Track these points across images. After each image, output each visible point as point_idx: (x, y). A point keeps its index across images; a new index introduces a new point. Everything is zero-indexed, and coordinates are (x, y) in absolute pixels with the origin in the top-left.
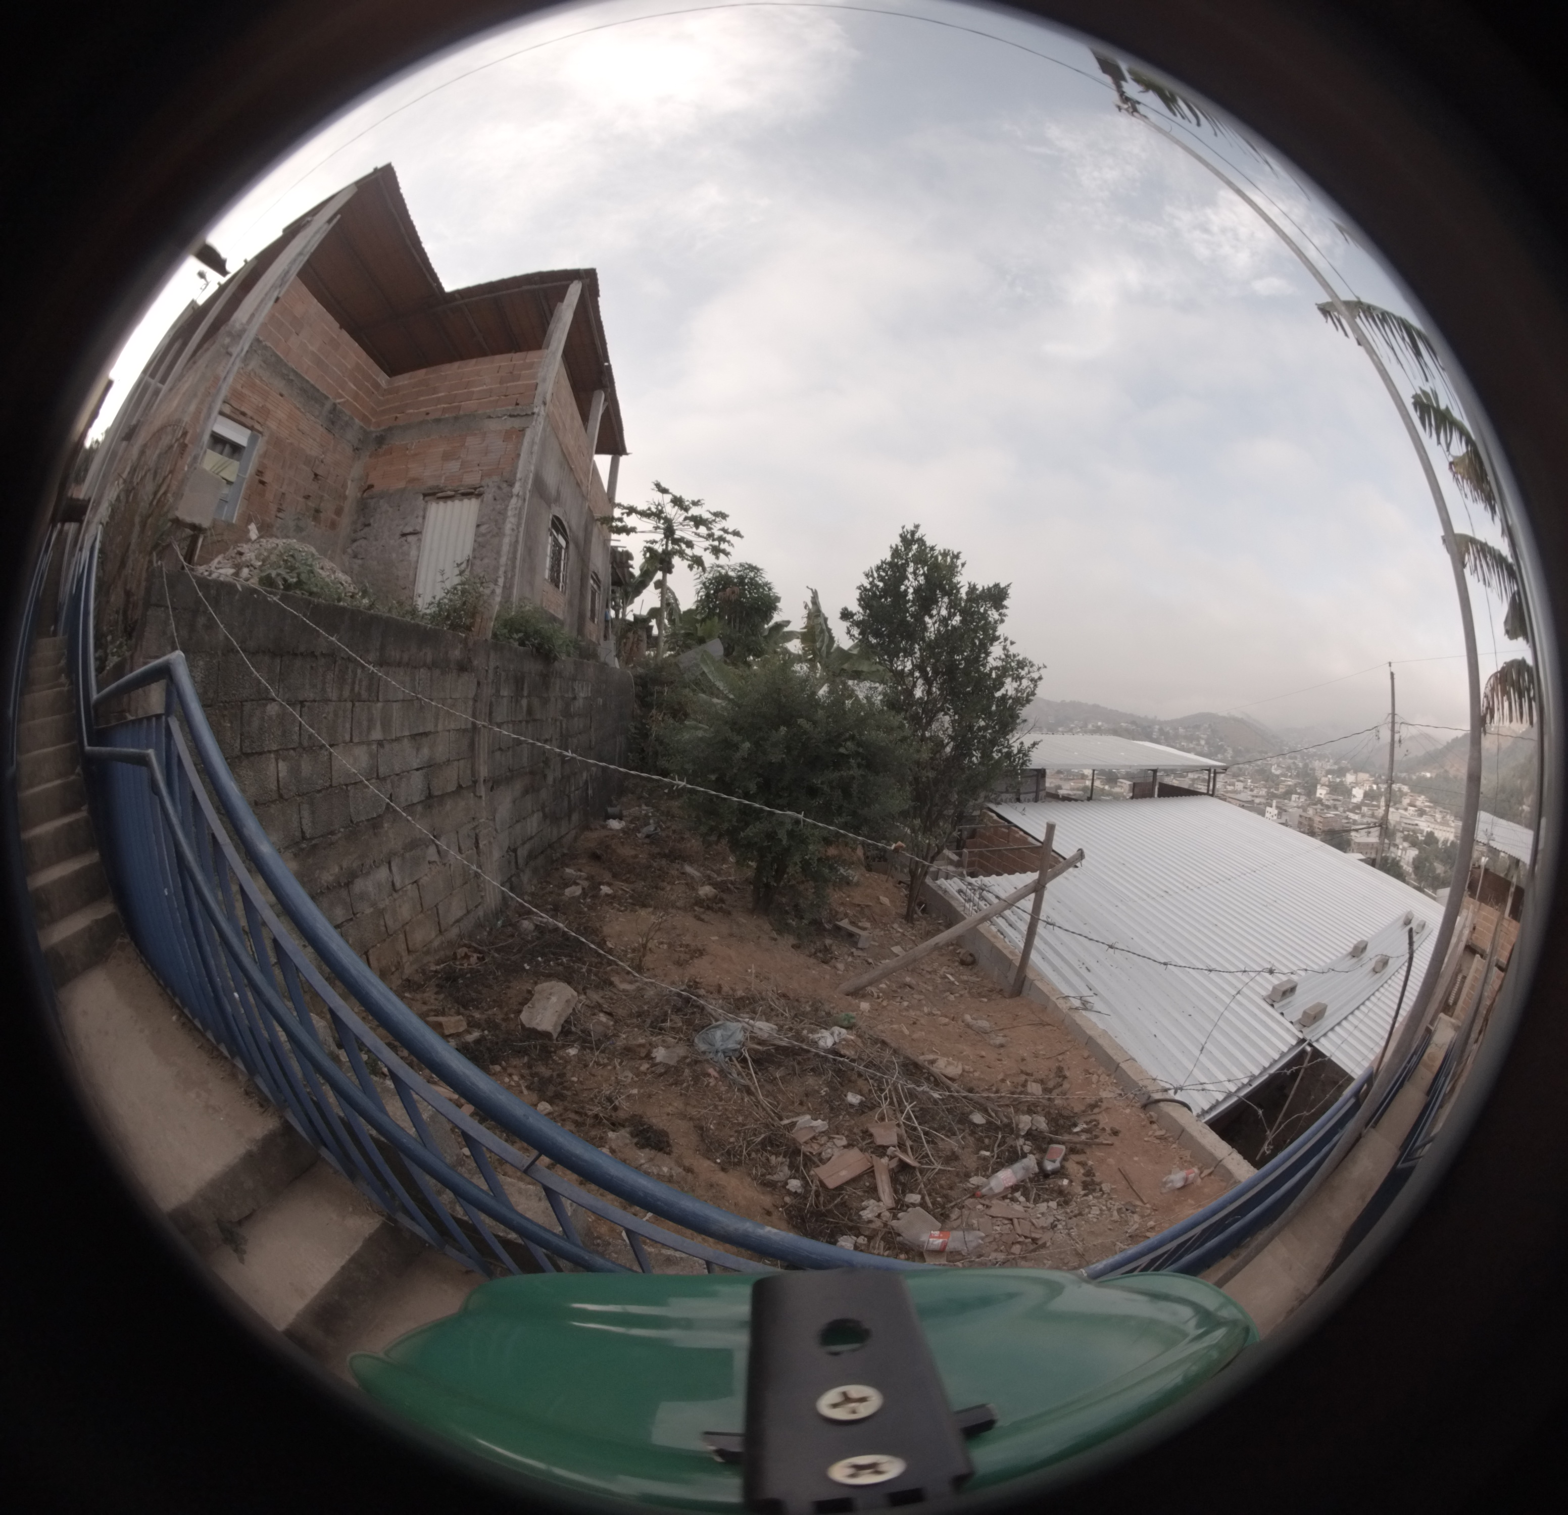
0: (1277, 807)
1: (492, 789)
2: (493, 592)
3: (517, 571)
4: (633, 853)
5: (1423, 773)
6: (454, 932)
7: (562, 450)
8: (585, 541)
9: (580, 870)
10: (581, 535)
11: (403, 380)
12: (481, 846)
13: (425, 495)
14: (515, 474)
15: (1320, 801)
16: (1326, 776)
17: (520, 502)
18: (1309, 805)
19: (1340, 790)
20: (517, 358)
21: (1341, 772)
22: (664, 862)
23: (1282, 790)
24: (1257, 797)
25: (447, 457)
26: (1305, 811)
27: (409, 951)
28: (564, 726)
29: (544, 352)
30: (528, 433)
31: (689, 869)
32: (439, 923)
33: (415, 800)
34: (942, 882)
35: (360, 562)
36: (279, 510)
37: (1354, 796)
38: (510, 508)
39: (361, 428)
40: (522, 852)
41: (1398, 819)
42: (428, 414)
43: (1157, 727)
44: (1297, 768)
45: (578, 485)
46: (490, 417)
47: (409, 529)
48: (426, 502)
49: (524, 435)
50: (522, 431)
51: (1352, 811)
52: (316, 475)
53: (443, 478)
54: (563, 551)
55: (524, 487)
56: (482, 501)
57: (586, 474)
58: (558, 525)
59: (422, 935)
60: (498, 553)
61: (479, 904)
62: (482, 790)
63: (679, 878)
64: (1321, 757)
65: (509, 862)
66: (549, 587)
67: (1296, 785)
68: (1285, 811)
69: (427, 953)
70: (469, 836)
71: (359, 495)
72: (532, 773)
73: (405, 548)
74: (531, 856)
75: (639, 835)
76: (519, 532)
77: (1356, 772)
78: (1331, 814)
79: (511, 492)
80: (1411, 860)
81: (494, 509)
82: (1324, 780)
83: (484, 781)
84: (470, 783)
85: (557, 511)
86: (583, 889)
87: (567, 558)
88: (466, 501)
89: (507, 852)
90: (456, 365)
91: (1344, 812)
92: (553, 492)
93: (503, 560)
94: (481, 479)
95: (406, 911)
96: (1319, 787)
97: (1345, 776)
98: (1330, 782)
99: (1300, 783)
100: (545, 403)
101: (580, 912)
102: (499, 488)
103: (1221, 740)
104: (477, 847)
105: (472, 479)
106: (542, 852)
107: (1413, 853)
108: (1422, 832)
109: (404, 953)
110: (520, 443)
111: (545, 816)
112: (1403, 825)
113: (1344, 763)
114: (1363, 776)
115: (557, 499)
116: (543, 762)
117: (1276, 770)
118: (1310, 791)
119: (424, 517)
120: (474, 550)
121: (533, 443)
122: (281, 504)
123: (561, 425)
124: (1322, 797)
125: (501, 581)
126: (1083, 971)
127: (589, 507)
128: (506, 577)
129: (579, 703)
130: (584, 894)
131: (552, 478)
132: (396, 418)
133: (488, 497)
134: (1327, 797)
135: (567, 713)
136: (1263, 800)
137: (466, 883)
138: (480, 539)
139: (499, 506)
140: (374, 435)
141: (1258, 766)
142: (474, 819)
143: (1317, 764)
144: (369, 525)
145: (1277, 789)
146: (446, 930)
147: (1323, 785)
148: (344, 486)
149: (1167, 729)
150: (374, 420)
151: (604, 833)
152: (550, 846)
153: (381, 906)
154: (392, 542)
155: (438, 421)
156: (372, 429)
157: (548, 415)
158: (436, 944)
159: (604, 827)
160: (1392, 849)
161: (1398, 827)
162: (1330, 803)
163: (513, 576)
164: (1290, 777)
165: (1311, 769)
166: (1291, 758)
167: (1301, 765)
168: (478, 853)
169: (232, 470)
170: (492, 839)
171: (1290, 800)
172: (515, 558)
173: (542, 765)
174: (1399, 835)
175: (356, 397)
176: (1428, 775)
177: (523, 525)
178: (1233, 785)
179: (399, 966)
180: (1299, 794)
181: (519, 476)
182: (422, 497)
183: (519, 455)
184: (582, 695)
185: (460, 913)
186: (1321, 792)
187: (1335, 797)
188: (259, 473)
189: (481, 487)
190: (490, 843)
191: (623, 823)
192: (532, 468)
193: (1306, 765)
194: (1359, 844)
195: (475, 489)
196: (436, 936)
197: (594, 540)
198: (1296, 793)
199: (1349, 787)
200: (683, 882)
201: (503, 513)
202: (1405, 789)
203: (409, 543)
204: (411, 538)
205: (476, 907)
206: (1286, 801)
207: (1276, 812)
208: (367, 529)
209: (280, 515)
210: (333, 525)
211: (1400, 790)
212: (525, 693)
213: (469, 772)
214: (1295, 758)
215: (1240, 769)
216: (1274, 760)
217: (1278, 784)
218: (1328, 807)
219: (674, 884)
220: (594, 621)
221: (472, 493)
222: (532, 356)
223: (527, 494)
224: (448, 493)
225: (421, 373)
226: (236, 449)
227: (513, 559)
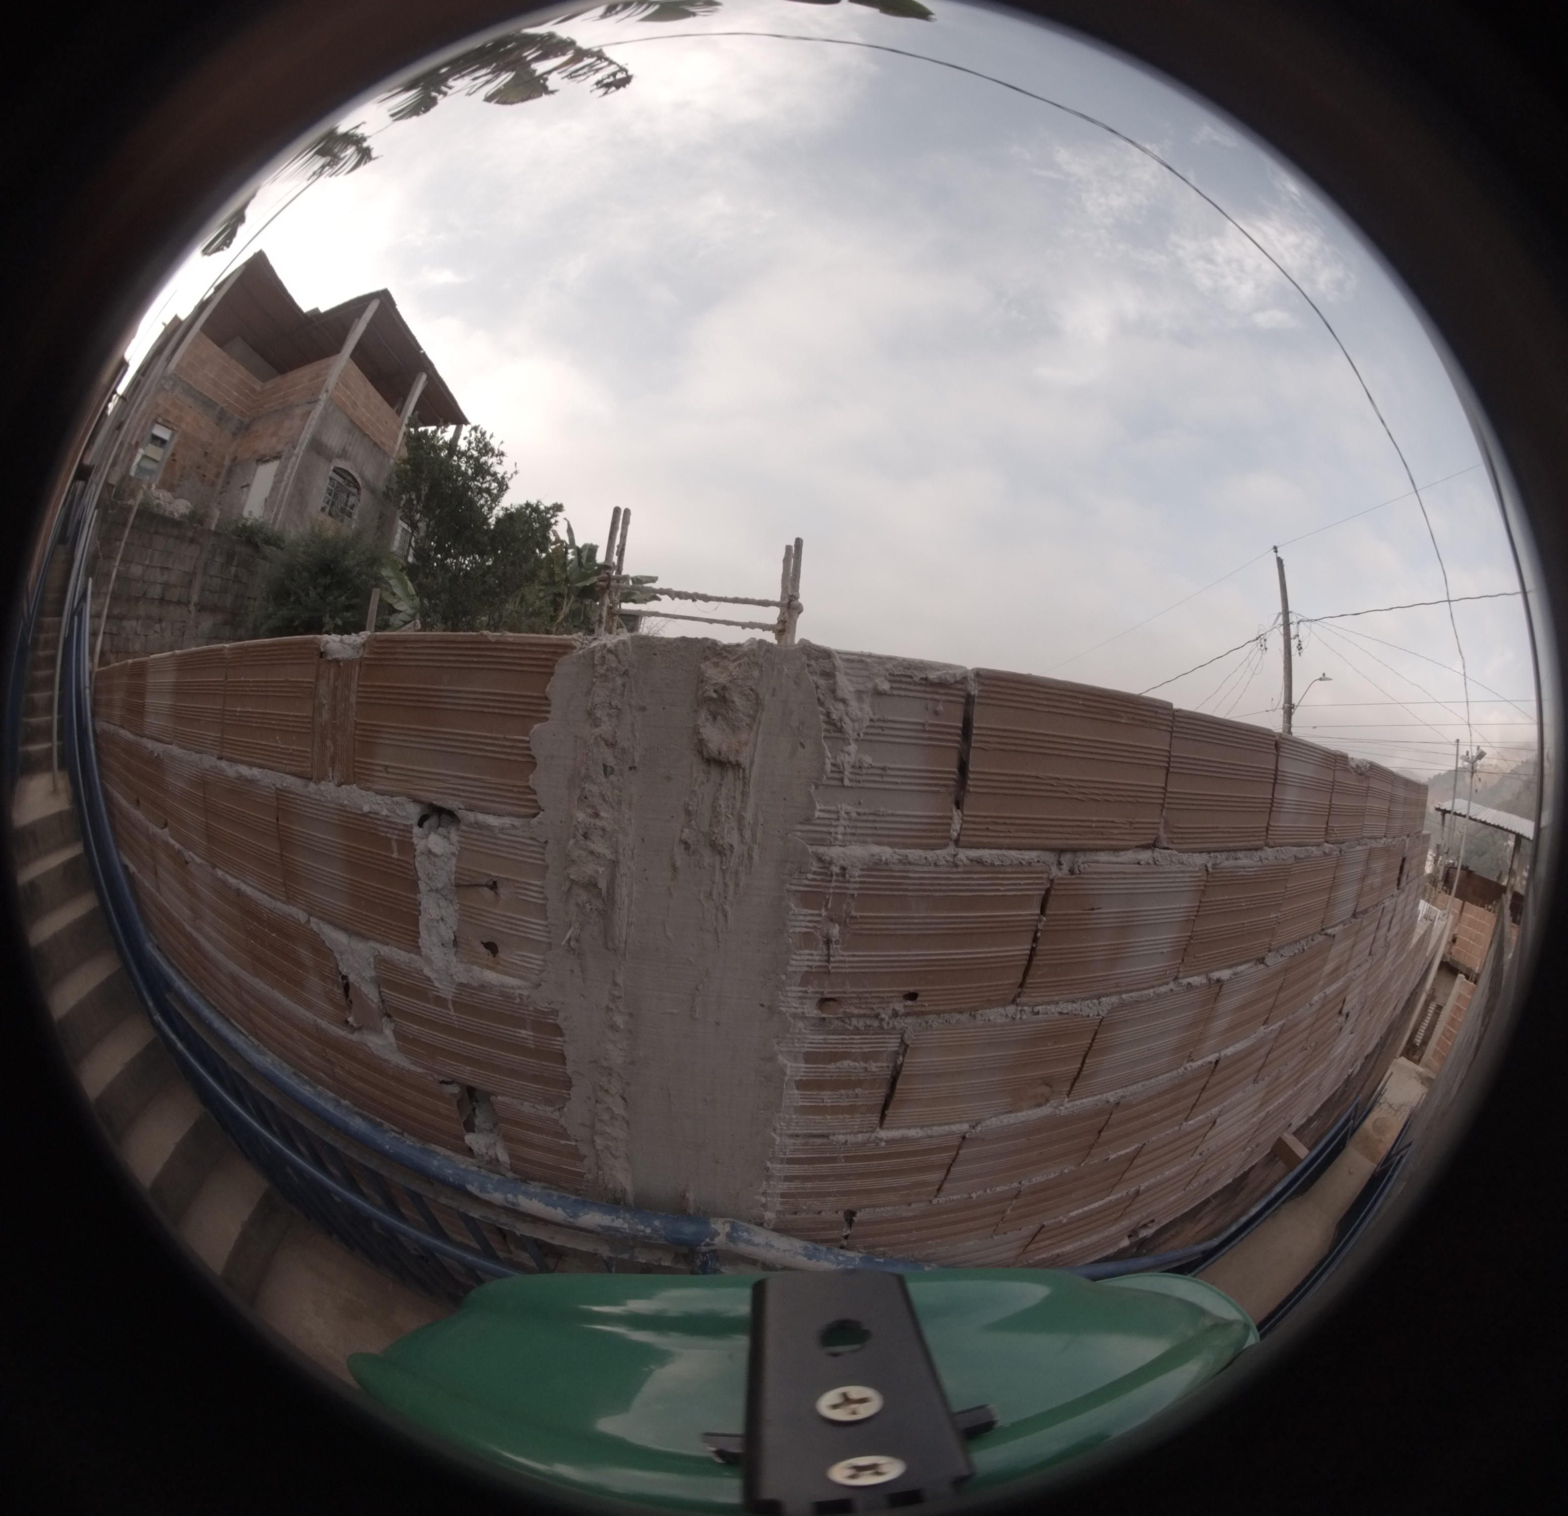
2: (271, 517)
7: (352, 421)
10: (381, 486)
11: (269, 385)
13: (257, 461)
17: (296, 458)
20: (323, 362)
25: (273, 434)
29: (340, 355)
30: (312, 413)
36: (181, 476)
38: (291, 463)
39: (238, 420)
42: (273, 407)
46: (298, 405)
47: (245, 483)
48: (257, 464)
49: (309, 415)
50: (310, 412)
52: (206, 454)
53: (269, 448)
54: (352, 495)
55: (300, 448)
56: (280, 461)
58: (344, 476)
60: (279, 491)
62: (192, 608)
71: (230, 464)
73: (243, 496)
76: (290, 477)
79: (294, 453)
81: (284, 465)
83: (195, 604)
84: (184, 602)
85: (342, 465)
88: (274, 462)
90: (296, 370)
92: (337, 450)
93: (279, 497)
94: (284, 447)
100: (327, 391)
102: (290, 451)
105: (279, 448)
110: (307, 419)
115: (342, 456)
119: (254, 475)
120: (270, 493)
121: (313, 419)
122: (183, 473)
123: (351, 405)
125: (275, 510)
128: (278, 508)
131: (337, 442)
132: (258, 411)
133: (283, 458)
138: (274, 486)
139: (286, 463)
140: (245, 424)
144: (229, 483)
148: (223, 459)
150: (245, 414)
154: (238, 493)
155: (276, 411)
156: (245, 420)
157: (330, 399)
169: (154, 452)
175: (237, 400)
181: (300, 441)
182: (255, 462)
183: (305, 427)
188: (173, 455)
189: (282, 452)
192: (308, 436)
201: (285, 467)
203: (244, 493)
204: (245, 489)
208: (228, 486)
210: (213, 484)
212: (235, 564)
221: (277, 457)
222: (331, 360)
223: (302, 453)
224: (268, 458)
225: (278, 379)
226: (163, 442)
227: (283, 496)
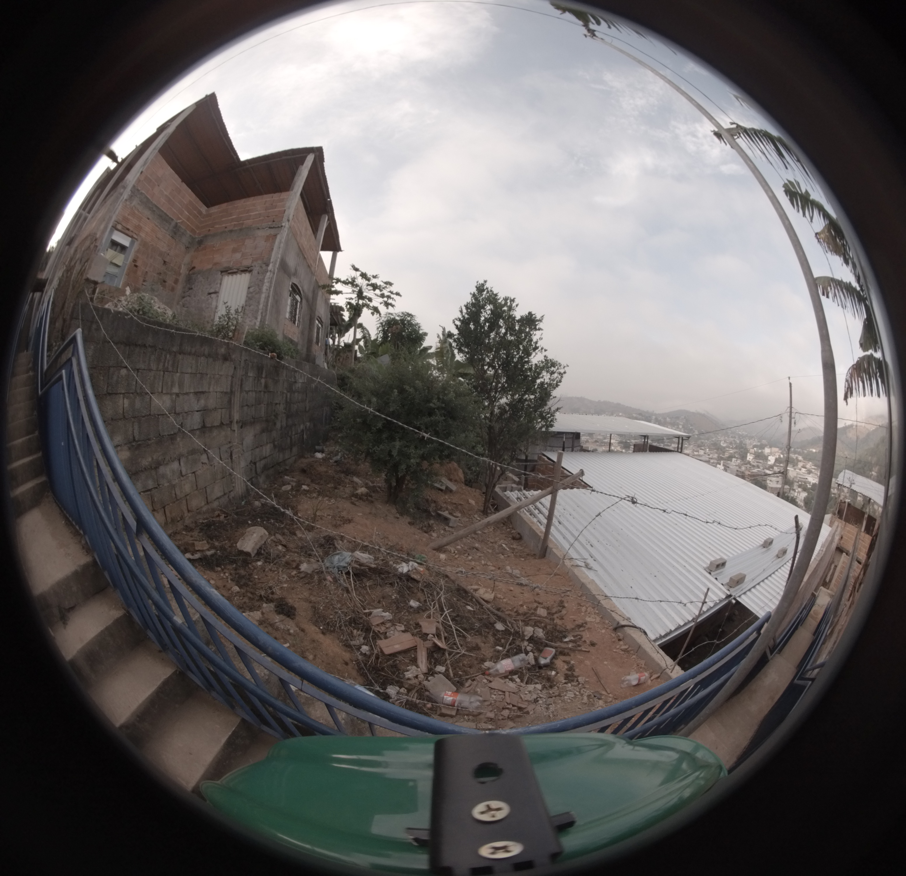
0: (724, 465)
1: (241, 427)
2: (255, 323)
3: (268, 312)
4: (325, 470)
5: (811, 450)
6: (215, 504)
7: (299, 247)
8: (313, 298)
9: (293, 478)
10: (310, 295)
11: (214, 210)
12: (233, 458)
13: (222, 272)
14: (270, 259)
15: (749, 463)
16: (753, 448)
17: (272, 274)
18: (742, 464)
19: (760, 457)
20: (276, 196)
21: (762, 447)
22: (342, 475)
23: (727, 455)
24: (712, 459)
25: (235, 251)
26: (740, 468)
27: (189, 511)
28: (288, 396)
29: (291, 192)
30: (279, 237)
31: (356, 479)
32: (207, 498)
33: (195, 428)
34: (508, 493)
35: (186, 309)
36: (144, 281)
37: (770, 461)
38: (266, 278)
39: (190, 236)
40: (260, 465)
41: (795, 475)
42: (226, 228)
43: (654, 417)
44: (736, 443)
45: (309, 267)
46: (259, 229)
47: (212, 291)
48: (222, 276)
49: (276, 238)
50: (275, 236)
51: (768, 469)
52: (165, 262)
53: (232, 262)
54: (299, 304)
55: (274, 266)
56: (252, 275)
57: (315, 261)
58: (295, 290)
59: (196, 502)
60: (259, 303)
61: (232, 491)
62: (235, 427)
63: (349, 484)
64: (751, 438)
65: (251, 470)
66: (289, 323)
67: (735, 453)
68: (728, 467)
69: (199, 513)
70: (226, 451)
71: (187, 272)
72: (267, 421)
73: (210, 301)
74: (265, 468)
75: (331, 461)
76: (270, 291)
77: (771, 447)
78: (755, 470)
79: (267, 269)
80: (803, 499)
81: (258, 279)
82: (752, 451)
83: (237, 422)
84: (228, 422)
85: (295, 281)
86: (292, 486)
87: (301, 308)
88: (243, 275)
89: (250, 463)
90: (243, 200)
91: (763, 469)
92: (293, 270)
93: (261, 306)
94: (252, 263)
95: (187, 488)
96: (748, 454)
97: (764, 448)
98: (755, 452)
99: (737, 452)
100: (288, 221)
101: (288, 498)
102: (261, 267)
103: (692, 425)
104: (231, 459)
105: (247, 263)
106: (273, 467)
107: (804, 495)
108: (809, 483)
109: (186, 512)
110: (274, 242)
111: (275, 447)
112: (798, 478)
113: (764, 442)
114: (775, 449)
115: (295, 274)
116: (275, 416)
117: (723, 444)
118: (743, 457)
119: (221, 284)
120: (246, 301)
121: (280, 242)
122: (145, 278)
123: (298, 233)
124: (750, 460)
125: (259, 318)
126: (589, 547)
127: (316, 280)
128: (262, 316)
129: (299, 385)
130: (292, 489)
131: (292, 262)
132: (210, 230)
133: (255, 272)
134: (753, 460)
135: (290, 390)
136: (716, 461)
137: (224, 478)
138: (249, 295)
139: (260, 277)
140: (197, 240)
141: (713, 441)
142: (230, 442)
143: (747, 441)
144: (192, 289)
145: (724, 455)
146: (211, 502)
147: (751, 454)
148: (180, 268)
149: (660, 418)
150: (198, 232)
151: (313, 459)
152: (279, 464)
153: (174, 483)
154: (203, 298)
155: (231, 231)
156: (196, 236)
157: (290, 227)
158: (204, 509)
159: (313, 457)
160: (792, 492)
161: (795, 480)
162: (755, 464)
163: (266, 315)
164: (732, 448)
165: (744, 444)
166: (732, 437)
167: (738, 442)
168: (232, 462)
169: (120, 259)
170: (240, 455)
171: (731, 461)
172: (267, 305)
173: (273, 417)
174: (796, 484)
175: (188, 219)
176: (814, 451)
177: (273, 287)
178: (698, 451)
179: (182, 518)
180: (737, 458)
181: (272, 260)
182: (220, 273)
183: (273, 249)
184: (301, 381)
185: (219, 494)
186: (750, 457)
187: (758, 461)
188: (135, 261)
189: (252, 266)
190: (239, 457)
191: (324, 455)
192: (280, 256)
193: (741, 442)
194: (772, 488)
195: (248, 268)
196: (205, 505)
197: (319, 298)
198: (735, 457)
199: (766, 455)
200: (351, 486)
201: (262, 281)
202: (800, 458)
203: (212, 298)
204: (213, 296)
205: (230, 492)
206: (729, 462)
207: (723, 468)
208: (190, 291)
209: (145, 283)
210: (173, 289)
211: (797, 457)
212: (264, 376)
213: (228, 416)
214: (735, 437)
215: (702, 443)
216: (722, 439)
217: (724, 452)
218: (754, 466)
219: (346, 487)
220: (318, 345)
221: (247, 270)
222: (284, 195)
223: (276, 270)
224: (235, 270)
225: (224, 206)
226: (123, 248)
227: (266, 306)
